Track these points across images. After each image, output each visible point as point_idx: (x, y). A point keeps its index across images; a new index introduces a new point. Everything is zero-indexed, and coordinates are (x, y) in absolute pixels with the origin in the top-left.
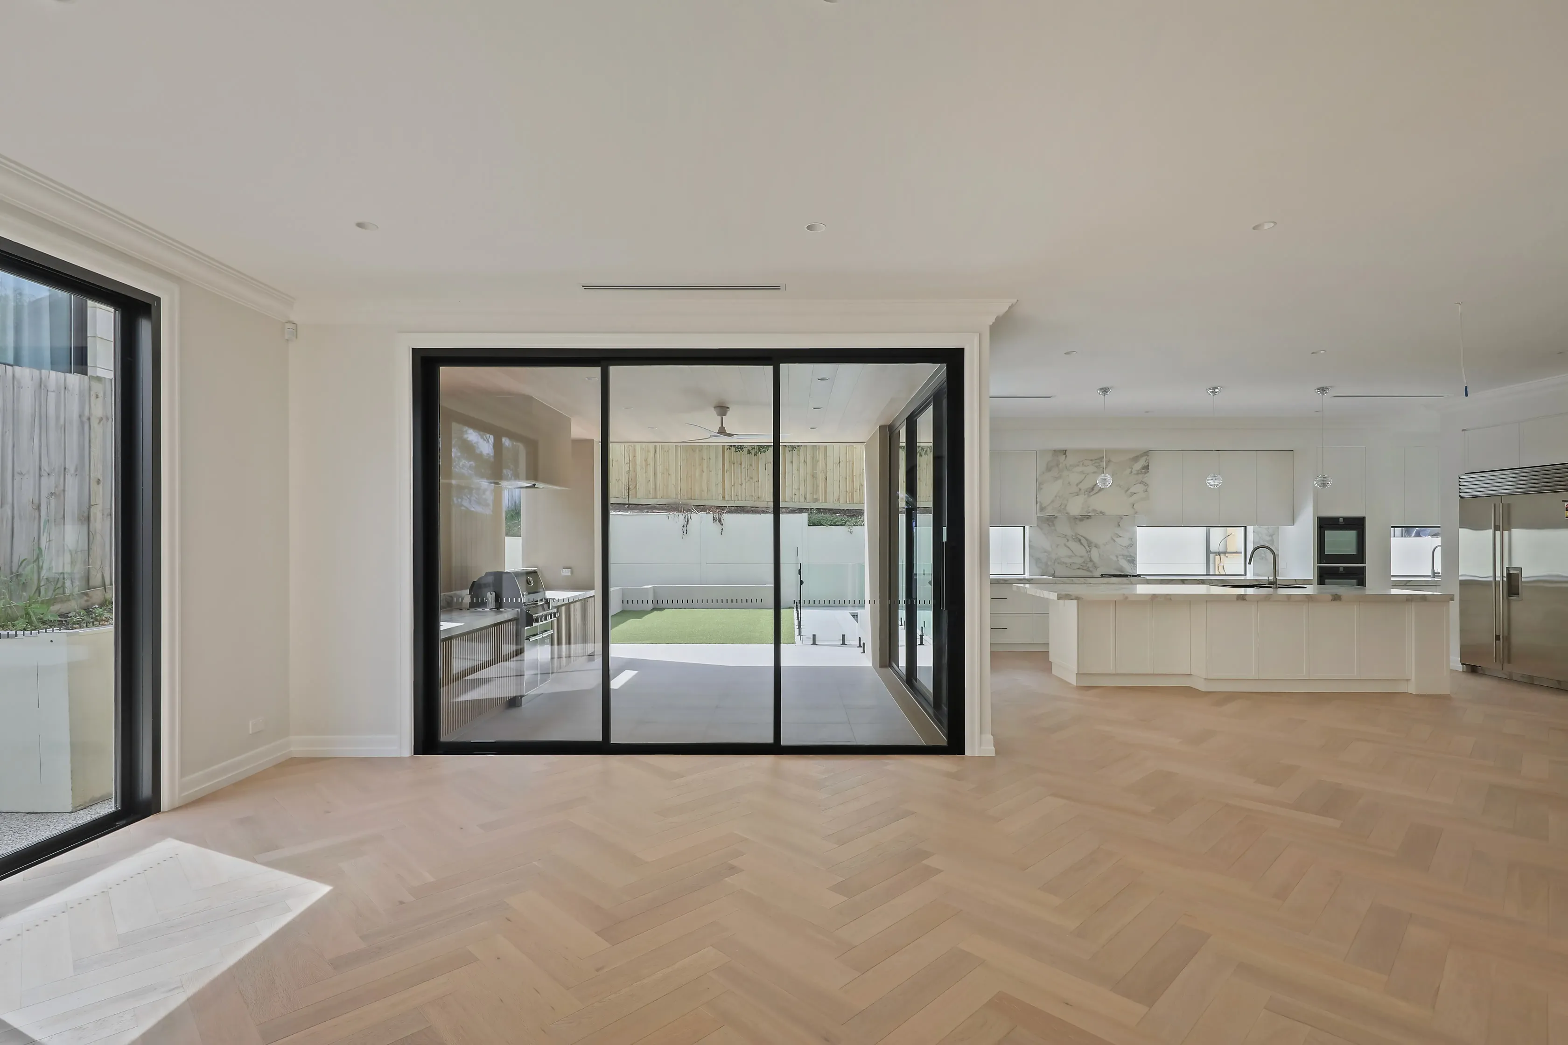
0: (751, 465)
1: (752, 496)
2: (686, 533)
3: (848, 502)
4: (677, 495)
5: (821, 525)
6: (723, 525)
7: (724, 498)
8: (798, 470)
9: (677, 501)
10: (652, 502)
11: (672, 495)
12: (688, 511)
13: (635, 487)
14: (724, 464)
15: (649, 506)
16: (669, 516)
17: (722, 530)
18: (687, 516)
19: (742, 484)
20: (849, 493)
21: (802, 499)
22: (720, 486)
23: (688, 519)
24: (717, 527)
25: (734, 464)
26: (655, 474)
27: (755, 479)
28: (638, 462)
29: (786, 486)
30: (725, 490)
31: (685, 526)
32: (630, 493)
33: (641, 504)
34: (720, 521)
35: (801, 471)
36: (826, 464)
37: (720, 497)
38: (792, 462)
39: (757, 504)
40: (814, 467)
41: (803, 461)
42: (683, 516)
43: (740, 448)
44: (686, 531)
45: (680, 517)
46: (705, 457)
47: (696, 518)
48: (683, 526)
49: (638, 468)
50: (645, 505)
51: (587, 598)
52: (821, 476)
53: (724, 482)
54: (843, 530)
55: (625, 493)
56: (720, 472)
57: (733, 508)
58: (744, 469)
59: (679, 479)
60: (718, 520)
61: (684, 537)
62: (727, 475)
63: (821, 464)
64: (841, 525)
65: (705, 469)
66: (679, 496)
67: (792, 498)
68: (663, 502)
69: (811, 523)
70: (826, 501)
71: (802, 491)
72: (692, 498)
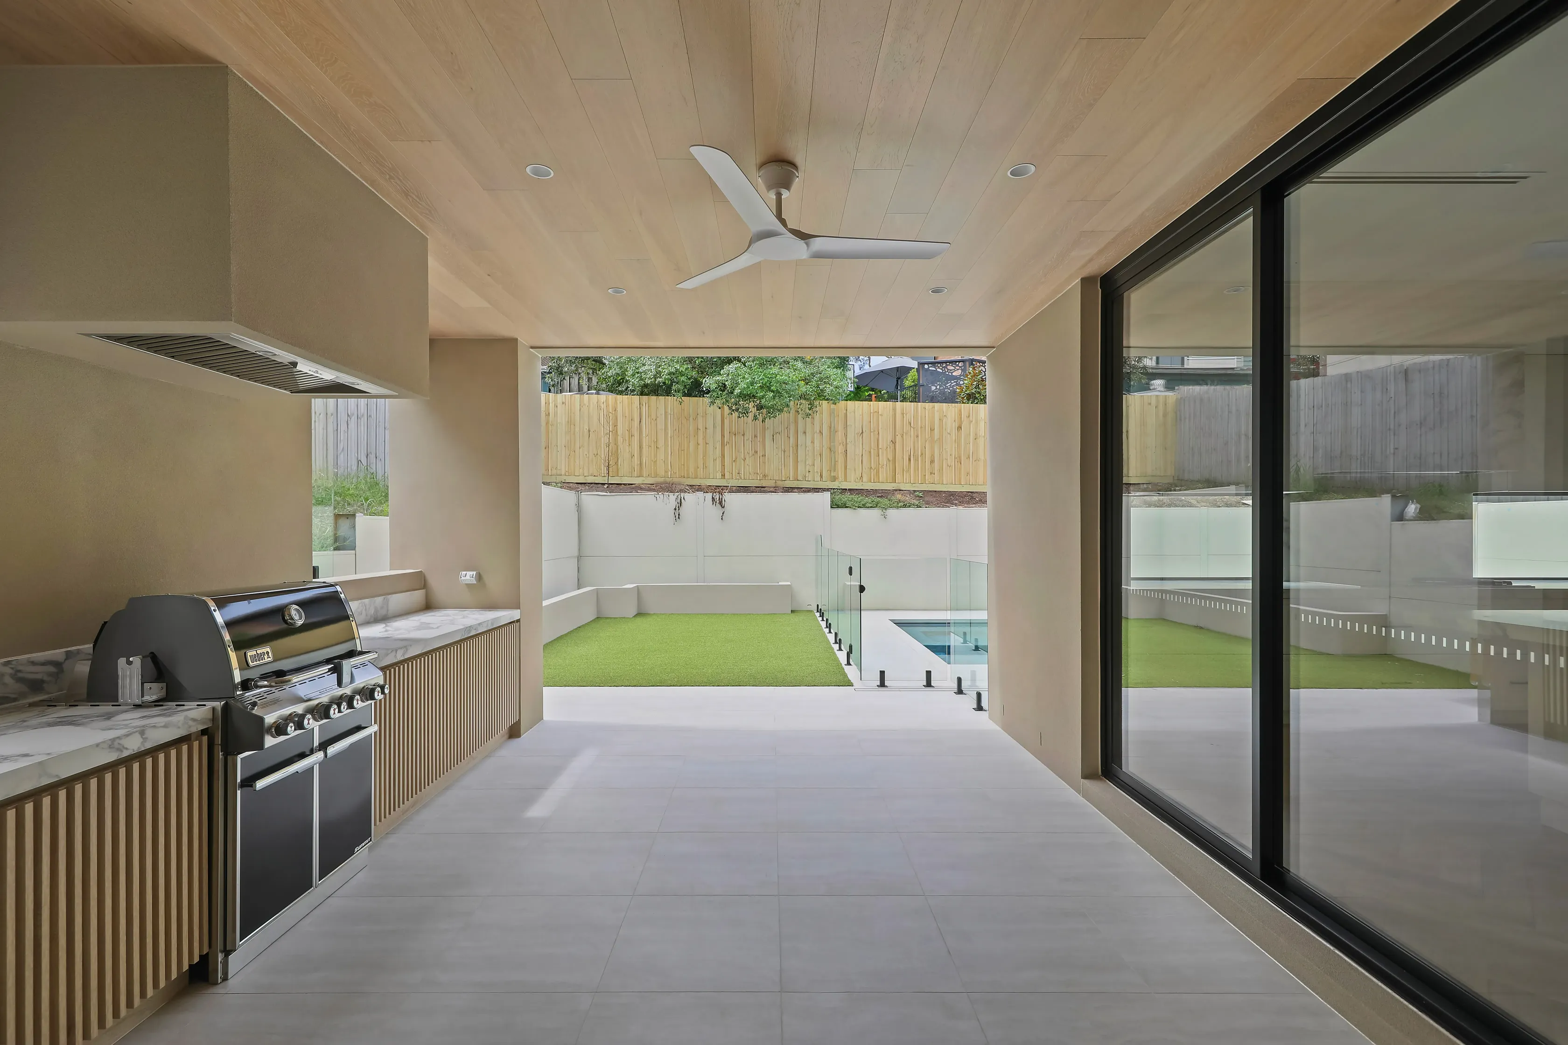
0: (756, 436)
1: (757, 473)
2: (679, 518)
3: (872, 481)
4: (666, 472)
5: (847, 507)
6: (724, 507)
7: (723, 476)
8: (813, 442)
9: (668, 480)
10: (637, 481)
11: (662, 473)
12: (681, 491)
13: (616, 463)
14: (723, 436)
15: (633, 485)
16: (658, 496)
17: (723, 514)
18: (679, 496)
19: (745, 459)
20: (874, 470)
21: (818, 478)
22: (718, 462)
23: (681, 499)
24: (716, 511)
25: (735, 435)
26: (641, 447)
27: (760, 453)
28: (620, 432)
29: (798, 462)
30: (724, 466)
31: (677, 509)
32: (611, 469)
33: (624, 484)
34: (721, 503)
35: (817, 442)
36: (846, 436)
37: (719, 475)
38: (805, 433)
39: (764, 483)
40: (832, 438)
41: (818, 431)
42: (675, 496)
43: (744, 413)
44: (679, 515)
45: (673, 497)
46: (700, 427)
47: (690, 498)
48: (675, 509)
49: (620, 439)
50: (629, 484)
51: (499, 627)
52: (840, 449)
53: (723, 456)
54: (875, 513)
55: (604, 470)
56: (719, 446)
57: (734, 488)
58: (748, 441)
59: (670, 453)
60: (718, 502)
61: (675, 523)
62: (726, 448)
63: (840, 435)
64: (871, 507)
65: (701, 441)
66: (669, 473)
67: (805, 476)
68: (650, 480)
69: (835, 505)
70: (846, 480)
71: (817, 468)
72: (686, 476)
